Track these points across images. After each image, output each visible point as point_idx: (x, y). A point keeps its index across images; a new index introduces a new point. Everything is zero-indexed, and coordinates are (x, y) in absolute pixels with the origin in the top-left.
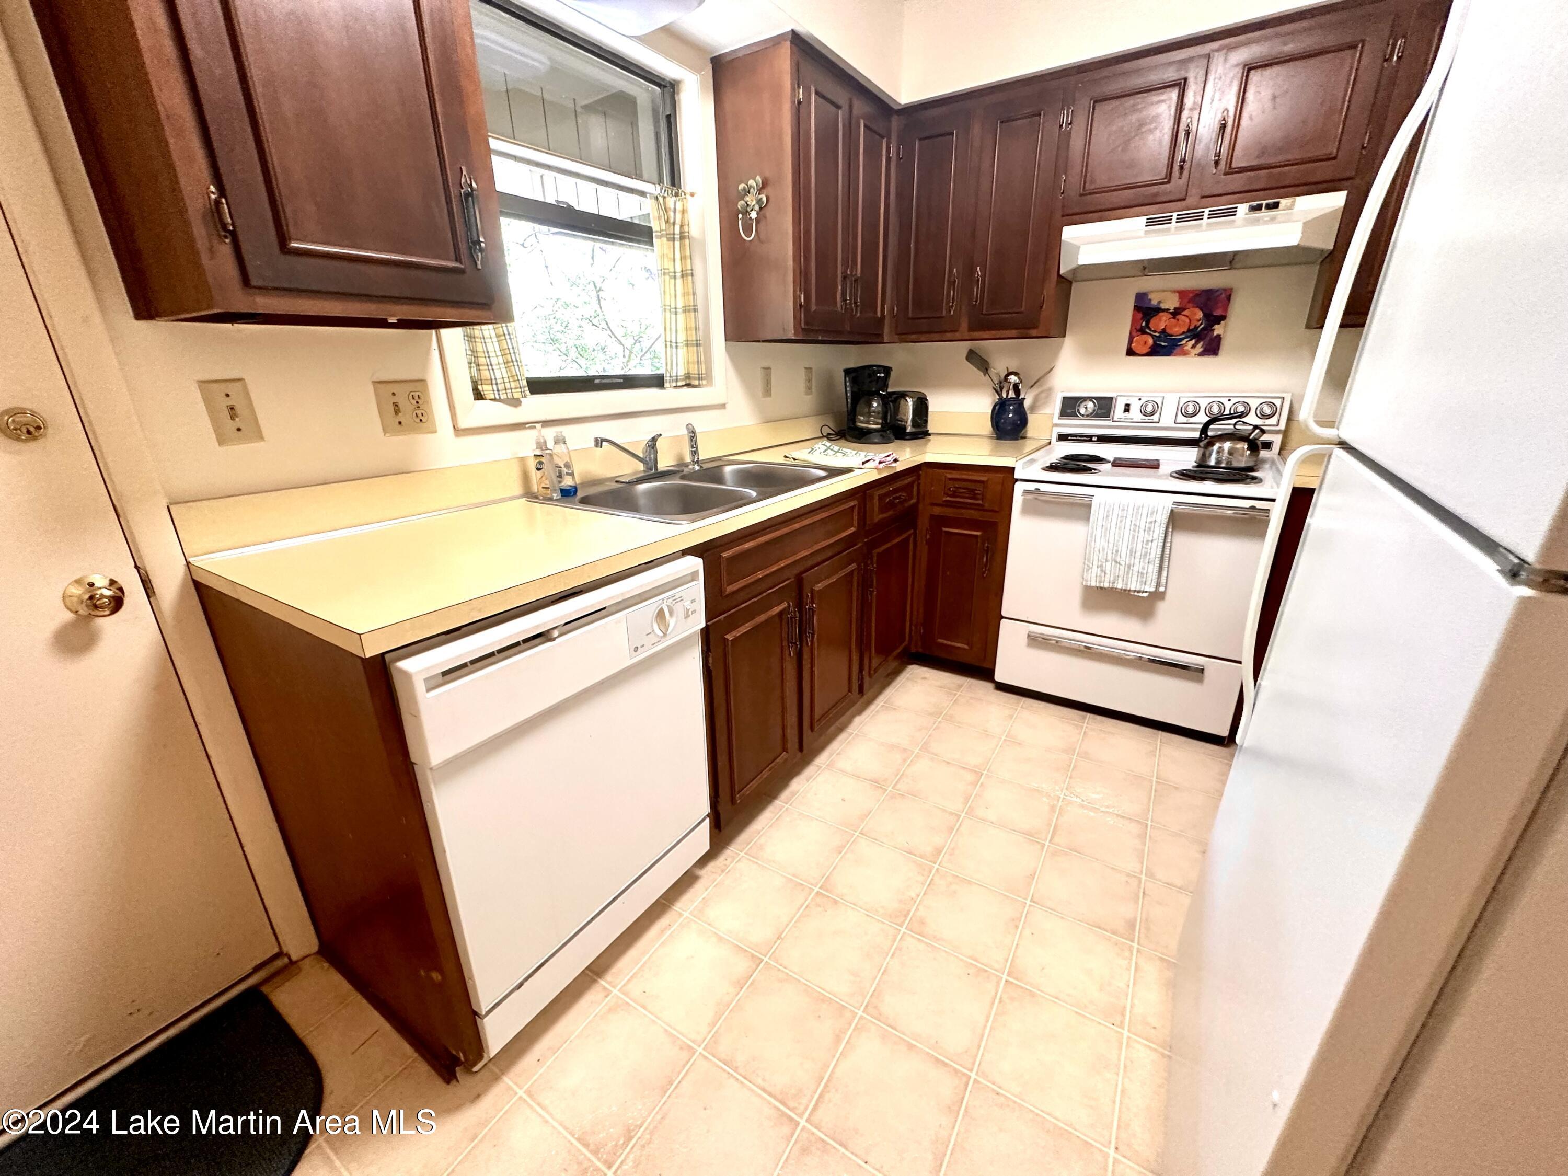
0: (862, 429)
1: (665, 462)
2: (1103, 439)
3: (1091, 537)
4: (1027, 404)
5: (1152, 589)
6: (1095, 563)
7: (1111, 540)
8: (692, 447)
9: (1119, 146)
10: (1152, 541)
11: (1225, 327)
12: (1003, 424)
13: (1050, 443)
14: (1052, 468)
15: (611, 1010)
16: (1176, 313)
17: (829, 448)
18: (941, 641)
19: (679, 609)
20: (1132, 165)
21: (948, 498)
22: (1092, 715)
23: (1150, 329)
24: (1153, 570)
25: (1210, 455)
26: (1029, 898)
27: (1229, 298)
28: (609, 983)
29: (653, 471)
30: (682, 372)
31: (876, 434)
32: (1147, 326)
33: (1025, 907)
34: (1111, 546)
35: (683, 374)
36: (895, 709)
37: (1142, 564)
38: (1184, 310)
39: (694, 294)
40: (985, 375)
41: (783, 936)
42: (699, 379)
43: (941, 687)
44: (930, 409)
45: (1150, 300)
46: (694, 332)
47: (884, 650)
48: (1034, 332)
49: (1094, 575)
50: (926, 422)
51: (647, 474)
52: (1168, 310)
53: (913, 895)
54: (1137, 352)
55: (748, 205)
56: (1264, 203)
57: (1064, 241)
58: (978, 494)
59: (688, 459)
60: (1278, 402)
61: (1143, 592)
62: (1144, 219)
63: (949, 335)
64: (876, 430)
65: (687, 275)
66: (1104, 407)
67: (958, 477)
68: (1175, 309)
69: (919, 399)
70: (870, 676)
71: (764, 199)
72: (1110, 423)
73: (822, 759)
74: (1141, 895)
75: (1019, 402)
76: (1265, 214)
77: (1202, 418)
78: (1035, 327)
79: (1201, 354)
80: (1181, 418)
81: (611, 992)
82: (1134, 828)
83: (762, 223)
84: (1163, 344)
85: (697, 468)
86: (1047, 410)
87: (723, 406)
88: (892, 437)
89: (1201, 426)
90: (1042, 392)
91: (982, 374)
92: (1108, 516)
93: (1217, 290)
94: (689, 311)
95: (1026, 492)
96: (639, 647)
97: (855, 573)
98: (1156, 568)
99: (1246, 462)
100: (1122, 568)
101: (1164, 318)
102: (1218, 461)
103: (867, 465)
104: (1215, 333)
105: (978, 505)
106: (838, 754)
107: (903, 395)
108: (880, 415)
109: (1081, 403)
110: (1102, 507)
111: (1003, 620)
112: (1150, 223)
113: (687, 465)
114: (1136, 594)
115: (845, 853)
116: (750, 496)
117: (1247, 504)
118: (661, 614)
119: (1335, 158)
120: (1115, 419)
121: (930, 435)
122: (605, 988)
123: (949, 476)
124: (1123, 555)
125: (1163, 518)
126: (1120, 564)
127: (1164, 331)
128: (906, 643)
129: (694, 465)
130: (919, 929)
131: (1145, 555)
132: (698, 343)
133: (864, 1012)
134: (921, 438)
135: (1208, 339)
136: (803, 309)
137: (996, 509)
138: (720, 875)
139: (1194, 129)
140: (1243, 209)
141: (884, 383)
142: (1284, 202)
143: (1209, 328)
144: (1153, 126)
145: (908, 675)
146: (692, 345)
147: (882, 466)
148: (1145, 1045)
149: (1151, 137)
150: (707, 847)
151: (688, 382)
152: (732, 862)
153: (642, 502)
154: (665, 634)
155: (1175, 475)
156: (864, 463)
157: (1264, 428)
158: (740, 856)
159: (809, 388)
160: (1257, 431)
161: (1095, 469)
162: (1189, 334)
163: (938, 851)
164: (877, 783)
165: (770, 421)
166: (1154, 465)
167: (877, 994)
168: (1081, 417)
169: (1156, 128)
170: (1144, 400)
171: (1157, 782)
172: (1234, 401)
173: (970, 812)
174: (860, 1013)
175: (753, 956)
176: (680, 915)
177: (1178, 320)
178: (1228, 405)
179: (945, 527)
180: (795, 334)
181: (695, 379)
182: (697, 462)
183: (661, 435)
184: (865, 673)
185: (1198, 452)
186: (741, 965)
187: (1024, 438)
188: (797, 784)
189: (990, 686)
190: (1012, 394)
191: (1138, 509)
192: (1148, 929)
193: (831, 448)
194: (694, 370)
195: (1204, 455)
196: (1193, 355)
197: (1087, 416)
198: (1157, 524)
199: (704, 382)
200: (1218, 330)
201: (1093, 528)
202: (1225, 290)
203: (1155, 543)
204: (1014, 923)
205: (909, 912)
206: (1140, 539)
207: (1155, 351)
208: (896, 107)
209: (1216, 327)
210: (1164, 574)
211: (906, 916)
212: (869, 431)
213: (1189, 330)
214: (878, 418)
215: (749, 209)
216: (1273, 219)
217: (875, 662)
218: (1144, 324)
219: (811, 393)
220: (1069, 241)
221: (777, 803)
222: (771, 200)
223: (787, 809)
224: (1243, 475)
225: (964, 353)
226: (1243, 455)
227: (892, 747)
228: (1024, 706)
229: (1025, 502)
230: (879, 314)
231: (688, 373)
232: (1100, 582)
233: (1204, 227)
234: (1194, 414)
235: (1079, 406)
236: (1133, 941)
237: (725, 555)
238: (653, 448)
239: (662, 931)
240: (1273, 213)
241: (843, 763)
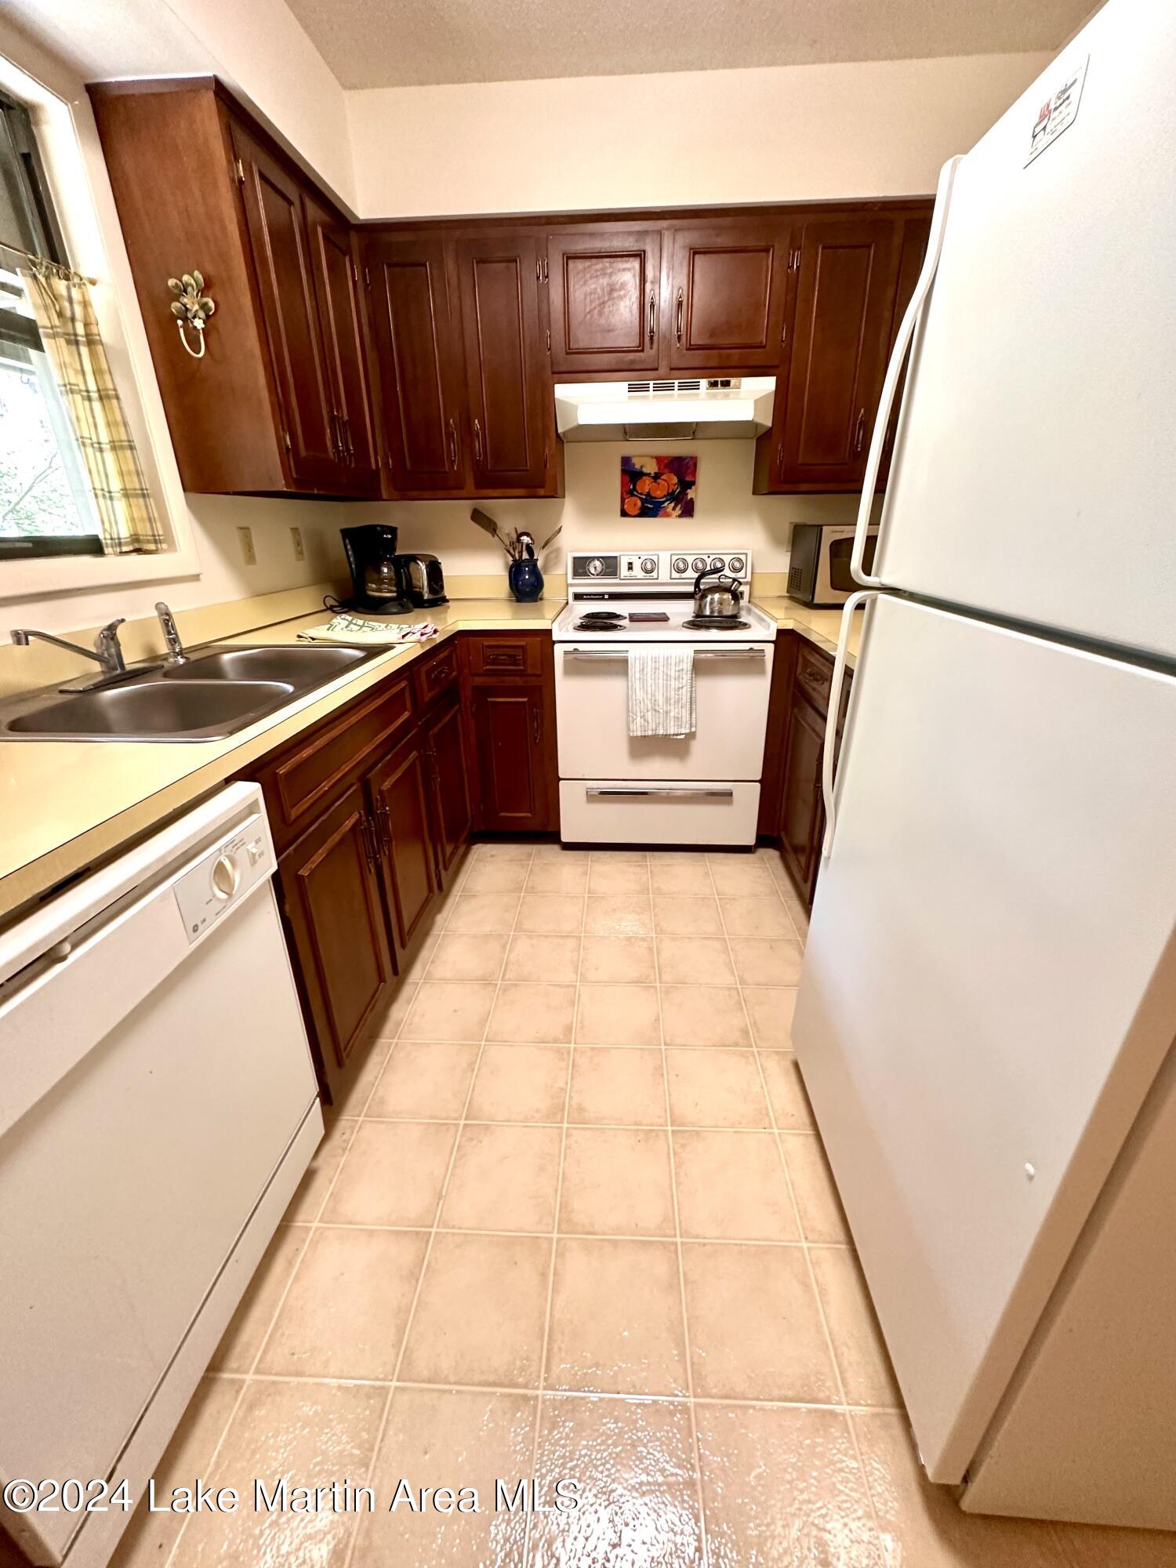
0: (374, 598)
1: (132, 657)
2: (614, 597)
3: (632, 690)
4: (540, 564)
5: (687, 731)
6: (639, 714)
7: (649, 692)
8: (169, 633)
9: (595, 308)
10: (682, 688)
11: (696, 489)
12: (522, 586)
13: (567, 603)
14: (583, 627)
15: (251, 1407)
16: (656, 477)
17: (351, 622)
18: (502, 814)
19: (241, 856)
20: (609, 330)
21: (488, 667)
22: (651, 853)
23: (637, 492)
24: (685, 713)
25: (705, 606)
26: (663, 1044)
27: (695, 465)
28: (237, 1371)
29: (119, 671)
30: (125, 533)
31: (392, 603)
32: (635, 489)
33: (661, 1053)
34: (649, 696)
35: (128, 535)
36: (474, 896)
37: (676, 710)
38: (662, 474)
39: (125, 425)
40: (493, 536)
41: (444, 1194)
42: (156, 542)
43: (512, 861)
44: (444, 574)
45: (634, 464)
46: (135, 478)
47: (454, 838)
48: (542, 492)
49: (639, 724)
50: (442, 587)
51: (108, 676)
52: (650, 474)
53: (562, 1085)
54: (630, 513)
55: (187, 309)
56: (719, 379)
57: (558, 399)
58: (519, 659)
59: (163, 648)
60: (743, 557)
61: (681, 734)
62: (626, 384)
63: (455, 493)
64: (391, 599)
65: (108, 397)
66: (610, 566)
67: (496, 643)
68: (655, 473)
69: (431, 562)
70: (446, 869)
71: (212, 304)
72: (617, 581)
73: (416, 974)
74: (743, 1002)
75: (533, 562)
76: (720, 390)
77: (691, 574)
78: (542, 486)
79: (680, 516)
80: (675, 575)
81: (243, 1381)
82: (717, 945)
83: (213, 337)
84: (649, 506)
85: (181, 661)
86: (560, 571)
87: (196, 578)
88: (411, 605)
89: (694, 581)
90: (551, 552)
91: (491, 536)
92: (643, 669)
93: (686, 458)
94: (122, 448)
95: (566, 653)
96: (199, 924)
97: (417, 763)
98: (688, 712)
99: (732, 610)
100: (661, 716)
101: (647, 482)
102: (712, 611)
103: (407, 638)
104: (689, 497)
105: (520, 670)
106: (433, 962)
107: (414, 558)
108: (394, 582)
109: (590, 562)
110: (638, 662)
111: (561, 782)
112: (632, 389)
113: (165, 658)
114: (675, 737)
115: (479, 1068)
116: (284, 692)
117: (747, 646)
118: (220, 870)
119: (764, 347)
120: (622, 577)
121: (448, 601)
122: (232, 1382)
123: (486, 644)
124: (661, 704)
125: (687, 665)
126: (659, 712)
127: (648, 494)
128: (469, 824)
129: (175, 657)
130: (580, 1117)
131: (678, 701)
132: (141, 493)
133: (558, 1233)
134: (440, 605)
135: (683, 503)
136: (291, 455)
137: (539, 672)
138: (342, 1156)
139: (657, 302)
140: (704, 383)
141: (391, 545)
142: (733, 381)
143: (683, 493)
144: (622, 293)
145: (475, 857)
146: (136, 496)
147: (424, 638)
148: (794, 1134)
149: (622, 304)
150: (323, 1132)
151: (137, 546)
152: (351, 1135)
153: (113, 715)
154: (230, 895)
155: (685, 625)
156: (403, 637)
157: (741, 580)
158: (359, 1123)
159: (301, 553)
160: (736, 583)
161: (621, 626)
162: (669, 497)
163: (568, 1029)
164: (486, 981)
165: (260, 594)
166: (663, 618)
167: (564, 1206)
168: (592, 577)
169: (625, 296)
170: (643, 558)
171: (719, 899)
172: (712, 557)
173: (584, 980)
174: (555, 1235)
175: (417, 1233)
176: (307, 1230)
177: (659, 484)
178: (708, 561)
179: (490, 698)
180: (287, 485)
181: (148, 542)
182: (181, 653)
183: (123, 621)
184: (441, 867)
185: (695, 603)
186: (405, 1252)
187: (541, 599)
188: (399, 1012)
189: (556, 847)
190: (525, 556)
191: (667, 659)
192: (758, 1031)
193: (354, 622)
194: (144, 530)
195: (700, 605)
196: (674, 516)
197: (597, 575)
198: (685, 671)
199: (164, 546)
200: (691, 494)
201: (632, 681)
202: (692, 458)
203: (685, 688)
204: (658, 1071)
205: (564, 1103)
206: (673, 686)
207: (644, 513)
208: (353, 222)
209: (689, 491)
210: (694, 716)
211: (563, 1110)
212: (384, 601)
213: (668, 494)
214: (391, 586)
215: (190, 315)
216: (726, 396)
217: (449, 849)
218: (631, 487)
219: (303, 559)
220: (561, 398)
221: (382, 1041)
222: (222, 307)
223: (396, 1045)
224: (732, 622)
225: (468, 515)
226: (729, 604)
227: (487, 937)
228: (593, 859)
229: (566, 662)
230: (374, 467)
231: (136, 535)
232: (645, 731)
233: (676, 396)
234: (685, 571)
235: (589, 565)
236: (752, 1047)
237: (282, 771)
238: (112, 639)
239: (290, 1263)
240: (726, 390)
241: (441, 971)
